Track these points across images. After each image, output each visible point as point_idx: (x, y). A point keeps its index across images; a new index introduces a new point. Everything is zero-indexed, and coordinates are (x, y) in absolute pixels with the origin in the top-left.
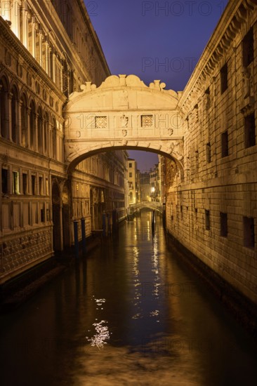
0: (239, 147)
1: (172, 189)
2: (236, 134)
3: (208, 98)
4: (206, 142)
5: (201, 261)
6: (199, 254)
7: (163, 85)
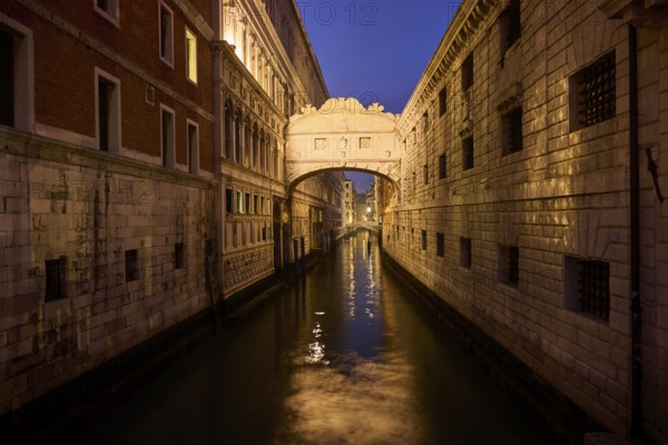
0: (457, 169)
1: (388, 210)
2: (454, 157)
3: (426, 121)
4: (424, 164)
5: (417, 281)
6: (414, 273)
7: (382, 108)
